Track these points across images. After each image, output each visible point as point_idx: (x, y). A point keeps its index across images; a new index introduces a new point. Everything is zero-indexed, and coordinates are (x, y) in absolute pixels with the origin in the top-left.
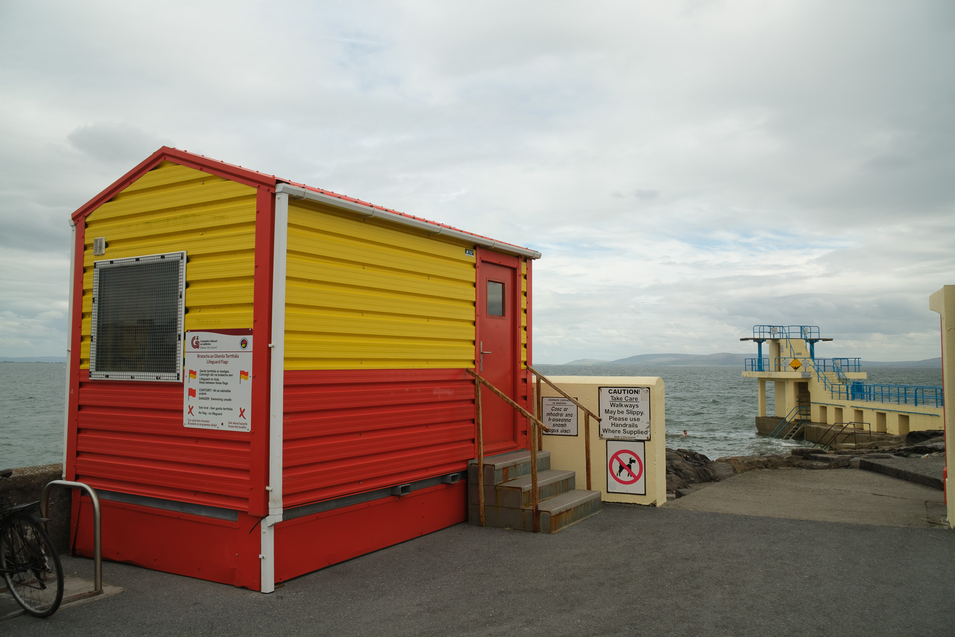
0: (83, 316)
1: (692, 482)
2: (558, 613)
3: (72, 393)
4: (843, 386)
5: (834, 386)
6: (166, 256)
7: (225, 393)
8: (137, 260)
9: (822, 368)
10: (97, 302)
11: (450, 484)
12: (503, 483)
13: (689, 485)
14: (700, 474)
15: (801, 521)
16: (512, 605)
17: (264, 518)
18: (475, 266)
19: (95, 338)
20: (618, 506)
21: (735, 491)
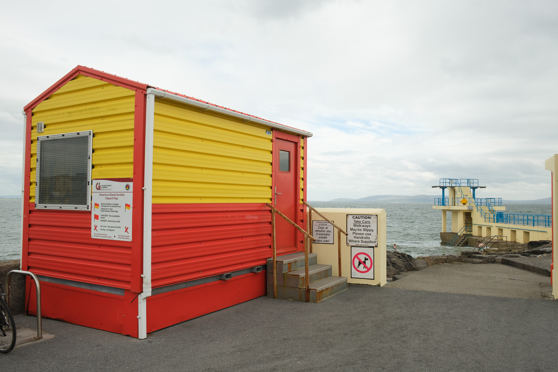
0: (31, 170)
1: (402, 271)
2: (319, 352)
3: (25, 217)
4: (492, 215)
5: (486, 215)
6: (80, 133)
7: (116, 217)
8: (63, 135)
9: (479, 204)
10: (39, 161)
11: (256, 273)
12: (288, 272)
13: (400, 273)
14: (407, 266)
15: (467, 295)
16: (291, 347)
17: (140, 293)
18: (272, 141)
19: (38, 183)
20: (358, 286)
21: (427, 277)
